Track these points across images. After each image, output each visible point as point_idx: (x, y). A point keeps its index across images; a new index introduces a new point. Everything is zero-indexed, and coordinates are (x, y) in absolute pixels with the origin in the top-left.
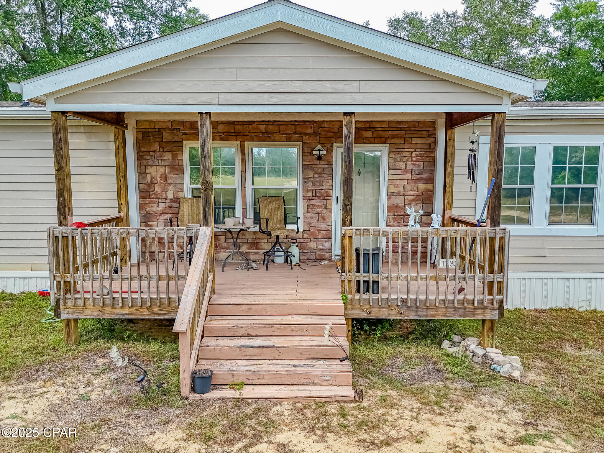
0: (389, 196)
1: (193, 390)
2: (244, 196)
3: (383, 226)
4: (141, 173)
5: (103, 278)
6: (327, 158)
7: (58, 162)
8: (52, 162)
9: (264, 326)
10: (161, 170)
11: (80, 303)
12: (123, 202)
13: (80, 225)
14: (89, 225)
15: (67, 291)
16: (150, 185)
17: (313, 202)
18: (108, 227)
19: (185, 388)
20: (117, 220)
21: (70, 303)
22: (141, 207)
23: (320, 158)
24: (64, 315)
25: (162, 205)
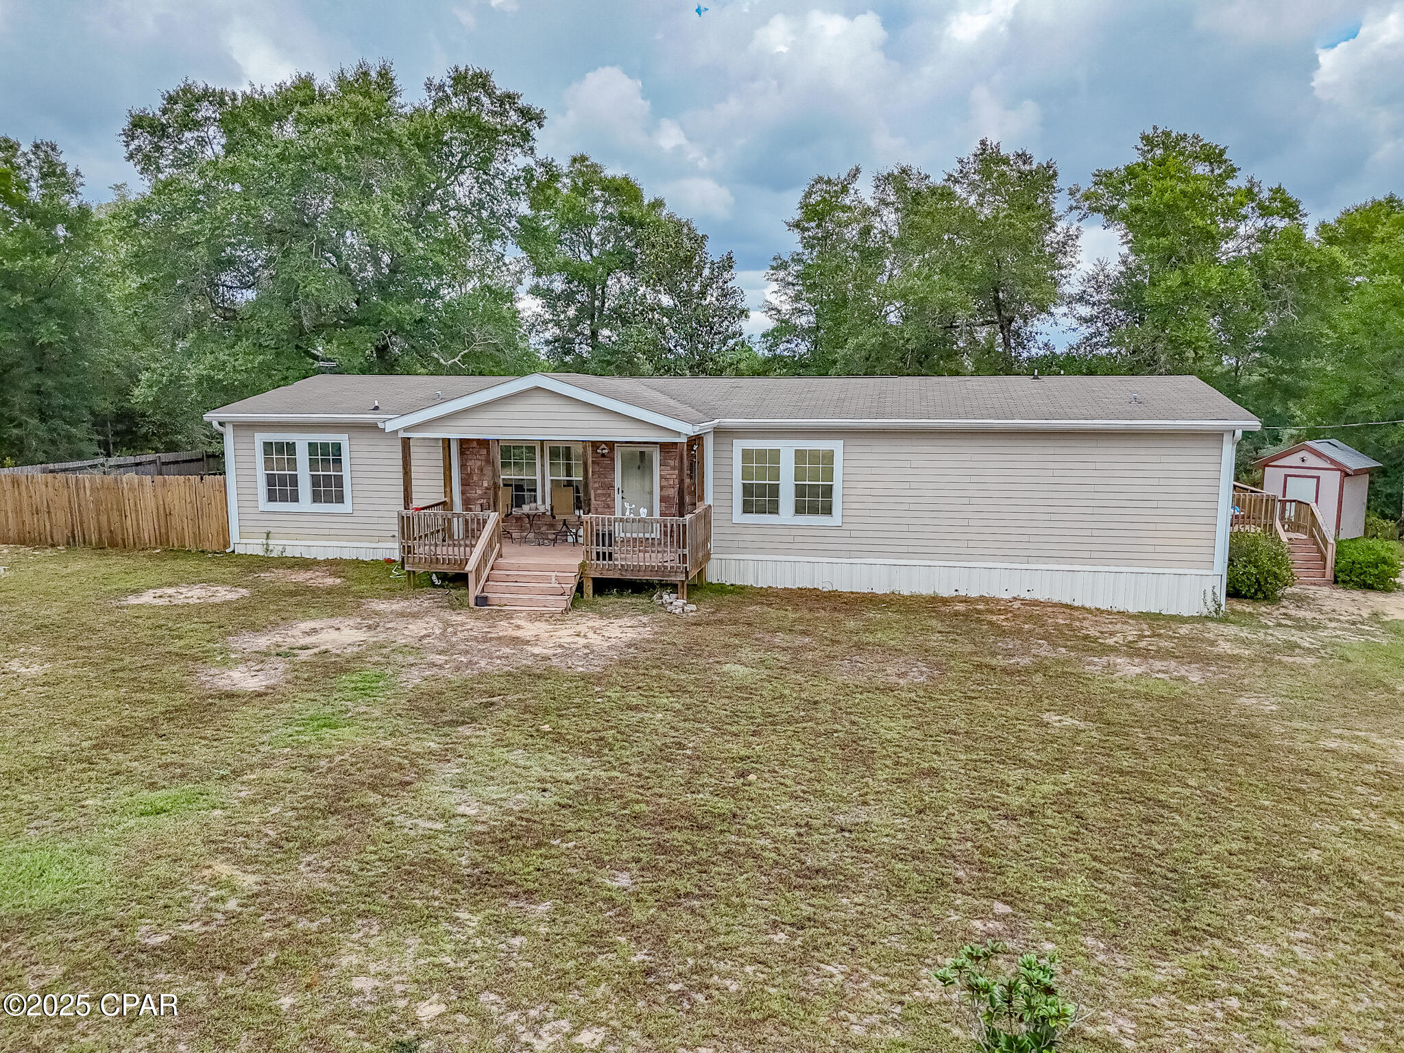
0: (662, 488)
1: (476, 605)
2: (543, 486)
3: (657, 515)
4: (463, 466)
5: (431, 545)
6: (611, 455)
7: (404, 468)
8: (401, 469)
9: (525, 576)
10: (479, 463)
11: (417, 560)
12: (448, 490)
13: (417, 509)
14: (423, 509)
15: (409, 552)
16: (470, 475)
17: (599, 492)
18: (434, 510)
19: (472, 602)
20: (444, 503)
21: (411, 560)
22: (463, 493)
23: (603, 455)
24: (407, 568)
25: (479, 492)
